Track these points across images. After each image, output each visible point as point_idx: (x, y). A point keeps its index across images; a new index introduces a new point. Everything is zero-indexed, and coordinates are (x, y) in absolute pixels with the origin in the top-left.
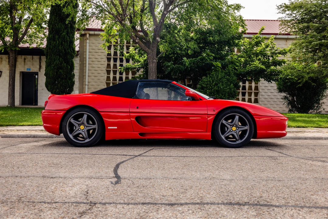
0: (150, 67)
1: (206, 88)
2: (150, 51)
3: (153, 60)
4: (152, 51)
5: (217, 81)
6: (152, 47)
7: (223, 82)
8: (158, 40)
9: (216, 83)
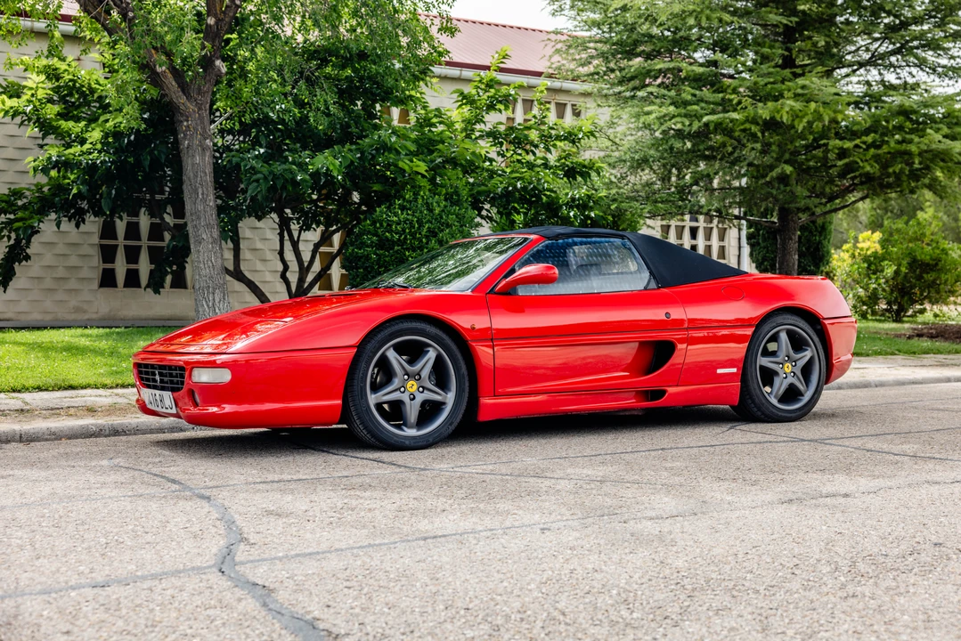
0: (193, 165)
1: (401, 243)
2: (191, 107)
3: (205, 139)
4: (200, 109)
5: (431, 223)
6: (199, 94)
7: (448, 226)
8: (219, 70)
9: (428, 228)
